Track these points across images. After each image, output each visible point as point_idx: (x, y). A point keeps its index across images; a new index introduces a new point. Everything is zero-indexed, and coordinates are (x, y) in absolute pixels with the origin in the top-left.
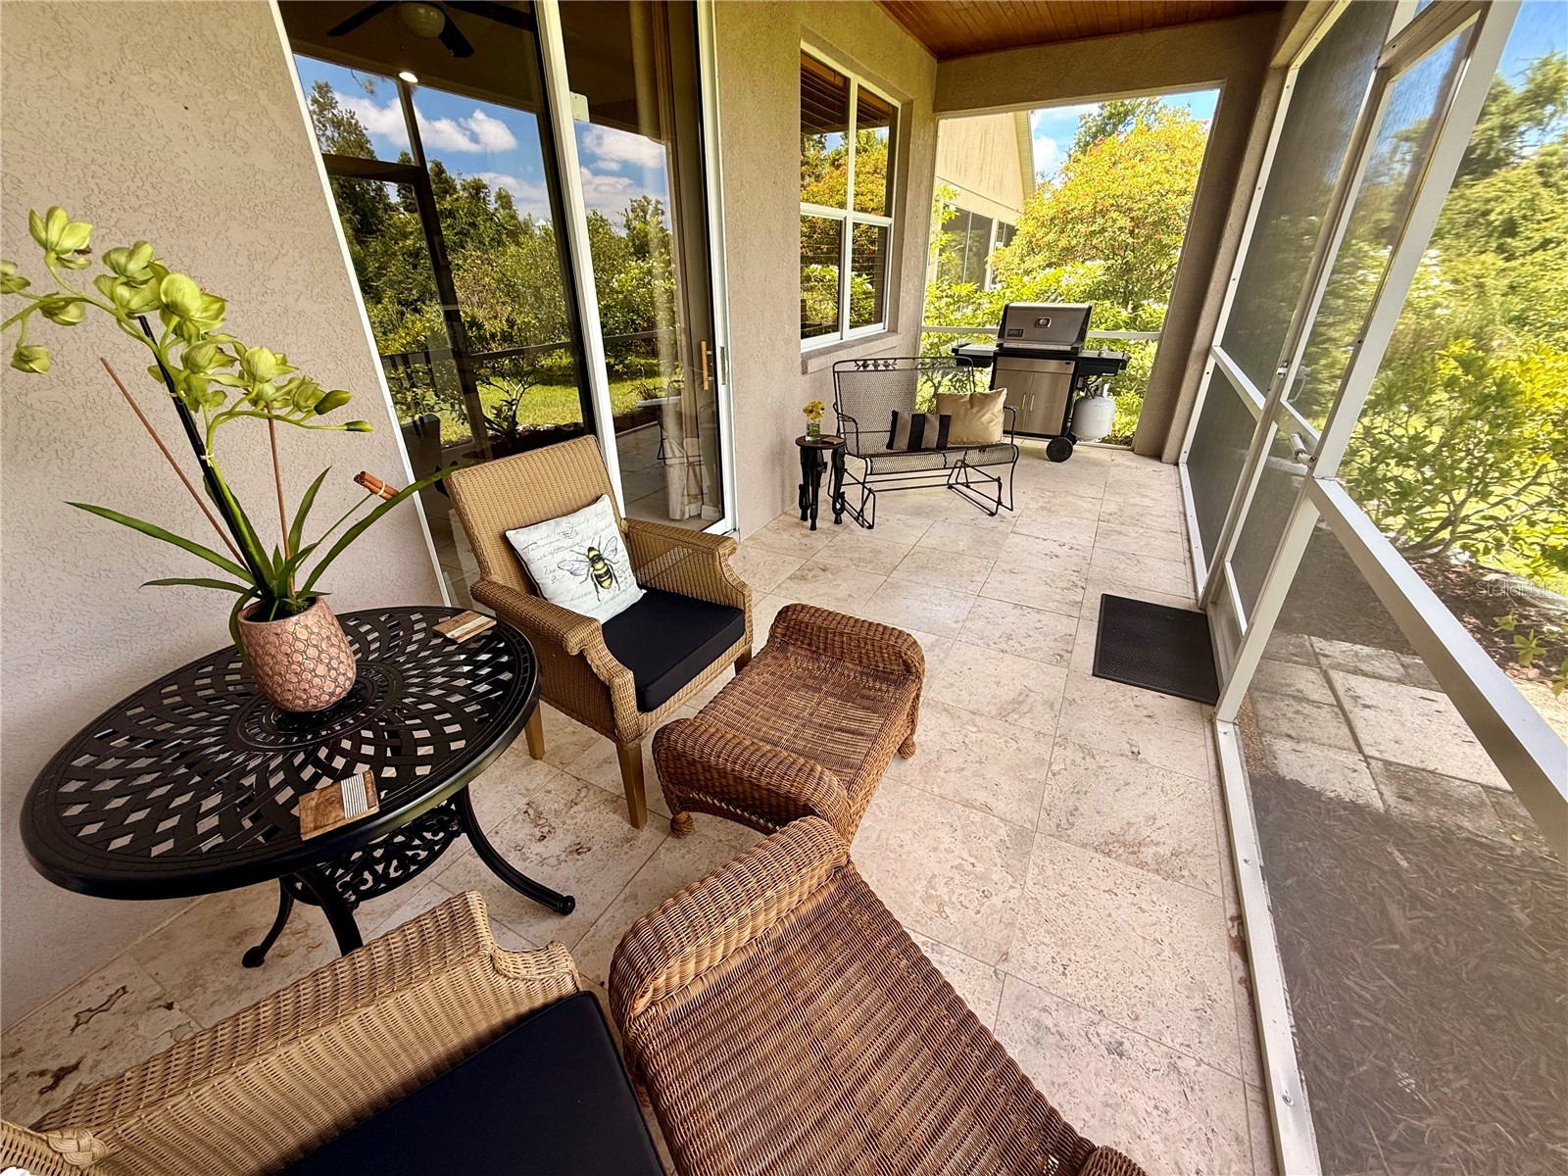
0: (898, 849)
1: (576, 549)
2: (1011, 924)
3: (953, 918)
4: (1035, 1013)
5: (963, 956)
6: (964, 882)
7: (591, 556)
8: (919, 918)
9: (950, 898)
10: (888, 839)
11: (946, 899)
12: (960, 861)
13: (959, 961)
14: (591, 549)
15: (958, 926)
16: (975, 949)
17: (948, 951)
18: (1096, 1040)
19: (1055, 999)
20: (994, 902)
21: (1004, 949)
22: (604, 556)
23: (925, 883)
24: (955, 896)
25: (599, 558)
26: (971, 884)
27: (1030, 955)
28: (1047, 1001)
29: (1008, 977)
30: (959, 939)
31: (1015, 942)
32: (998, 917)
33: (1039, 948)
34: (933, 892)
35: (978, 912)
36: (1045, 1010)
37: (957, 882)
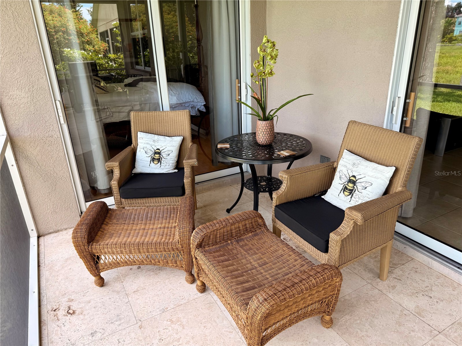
0: (205, 325)
1: (349, 171)
2: (145, 339)
3: (165, 322)
4: (122, 321)
5: (153, 315)
6: (172, 337)
7: (351, 178)
8: (175, 312)
9: (172, 327)
10: (212, 324)
11: (173, 326)
12: (180, 343)
13: (153, 313)
14: (354, 176)
15: (162, 322)
16: (151, 321)
17: (159, 313)
18: (101, 331)
19: (118, 330)
20: (156, 340)
21: (142, 329)
22: (357, 184)
23: (184, 323)
24: (170, 330)
25: (354, 183)
26: (169, 338)
27: (133, 335)
28: (120, 327)
29: (136, 323)
30: (158, 318)
31: (140, 334)
32: (151, 337)
33: (131, 340)
34: (179, 323)
35: (159, 332)
36: (120, 325)
37: (174, 334)
